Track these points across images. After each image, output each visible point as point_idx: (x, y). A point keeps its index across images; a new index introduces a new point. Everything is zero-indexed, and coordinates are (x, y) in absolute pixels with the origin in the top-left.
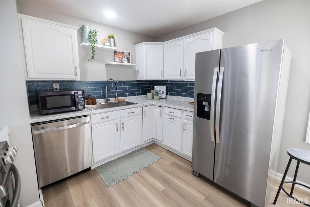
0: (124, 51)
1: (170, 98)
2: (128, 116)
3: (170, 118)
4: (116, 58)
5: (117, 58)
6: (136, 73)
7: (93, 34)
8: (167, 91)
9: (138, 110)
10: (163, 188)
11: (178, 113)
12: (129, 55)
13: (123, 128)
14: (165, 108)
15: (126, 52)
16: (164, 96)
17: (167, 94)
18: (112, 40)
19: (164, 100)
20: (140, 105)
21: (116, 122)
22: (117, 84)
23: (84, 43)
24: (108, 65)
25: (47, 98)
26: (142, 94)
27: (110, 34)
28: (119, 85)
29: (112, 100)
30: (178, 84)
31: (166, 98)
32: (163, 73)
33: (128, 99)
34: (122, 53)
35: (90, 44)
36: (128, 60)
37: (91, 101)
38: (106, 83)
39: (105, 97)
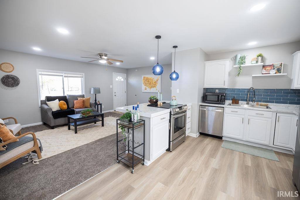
0: (274, 64)
2: (255, 115)
5: (265, 70)
6: (290, 81)
10: (250, 165)
12: (281, 65)
13: (248, 123)
21: (243, 116)
24: (254, 77)
27: (258, 53)
34: (272, 66)
35: (239, 66)
36: (279, 70)
37: (235, 102)
38: (249, 90)
39: (247, 101)
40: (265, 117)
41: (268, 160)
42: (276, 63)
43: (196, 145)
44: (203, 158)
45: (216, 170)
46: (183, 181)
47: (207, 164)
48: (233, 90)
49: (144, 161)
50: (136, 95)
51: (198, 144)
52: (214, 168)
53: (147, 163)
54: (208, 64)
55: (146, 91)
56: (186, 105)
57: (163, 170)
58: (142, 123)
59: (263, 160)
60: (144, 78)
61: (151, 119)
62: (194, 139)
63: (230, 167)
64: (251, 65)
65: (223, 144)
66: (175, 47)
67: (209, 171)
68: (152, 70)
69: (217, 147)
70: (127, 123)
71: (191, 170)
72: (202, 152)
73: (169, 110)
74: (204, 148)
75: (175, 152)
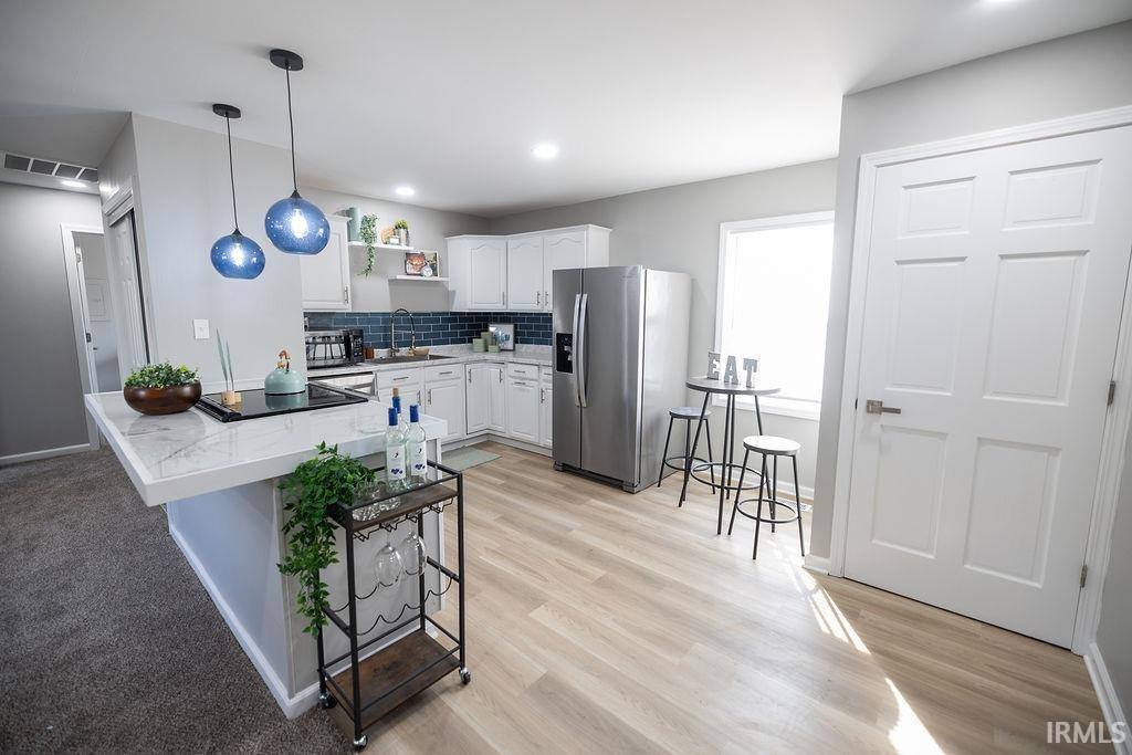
0: (424, 251)
1: (523, 350)
2: (439, 378)
3: (519, 383)
4: (409, 266)
5: (411, 266)
6: (450, 295)
7: (370, 223)
8: (516, 334)
9: (457, 370)
11: (532, 372)
12: (435, 258)
13: (430, 401)
14: (510, 365)
15: (429, 253)
16: (510, 344)
17: (516, 341)
18: (403, 231)
19: (511, 354)
20: (460, 359)
21: (416, 387)
22: (414, 320)
23: (353, 243)
24: (393, 282)
26: (462, 341)
27: (399, 220)
29: (404, 351)
30: (538, 320)
31: (514, 350)
32: (505, 296)
33: (433, 350)
34: (422, 256)
35: (365, 244)
36: (434, 270)
38: (392, 317)
39: (388, 346)
40: (452, 379)
42: (427, 252)
64: (384, 245)
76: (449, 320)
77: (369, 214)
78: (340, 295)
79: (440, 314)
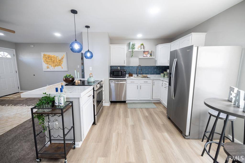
0: (149, 50)
2: (144, 83)
3: (165, 87)
5: (145, 54)
6: (156, 61)
7: (133, 45)
10: (147, 115)
12: (152, 52)
13: (141, 88)
14: (164, 82)
15: (150, 51)
18: (142, 46)
21: (137, 85)
23: (129, 50)
24: (140, 59)
25: (114, 72)
26: (159, 74)
27: (141, 43)
28: (143, 68)
32: (169, 61)
33: (148, 76)
35: (132, 50)
36: (151, 55)
37: (131, 75)
38: (138, 67)
39: (137, 74)
40: (148, 84)
41: (153, 109)
42: (150, 50)
43: (112, 111)
44: (122, 120)
45: (133, 126)
46: (117, 145)
47: (126, 124)
48: (129, 67)
49: (75, 145)
50: (34, 75)
51: (113, 110)
52: (131, 125)
53: (79, 145)
54: (112, 46)
55: (49, 70)
56: (102, 81)
57: (97, 144)
58: (70, 105)
59: (151, 109)
60: (44, 55)
61: (81, 99)
62: (109, 108)
63: (139, 120)
64: (138, 50)
65: (129, 106)
66: (87, 27)
67: (130, 129)
68: (70, 47)
69: (126, 109)
70: (50, 110)
71: (118, 134)
72: (119, 116)
73: (92, 87)
74: (119, 112)
75: (99, 123)
76: (150, 68)
77: (133, 43)
78: (123, 62)
79: (152, 66)
